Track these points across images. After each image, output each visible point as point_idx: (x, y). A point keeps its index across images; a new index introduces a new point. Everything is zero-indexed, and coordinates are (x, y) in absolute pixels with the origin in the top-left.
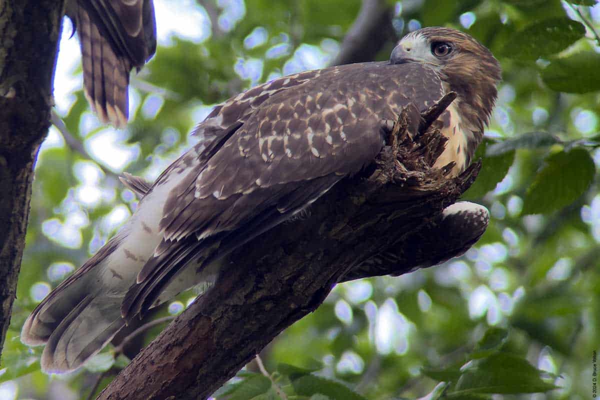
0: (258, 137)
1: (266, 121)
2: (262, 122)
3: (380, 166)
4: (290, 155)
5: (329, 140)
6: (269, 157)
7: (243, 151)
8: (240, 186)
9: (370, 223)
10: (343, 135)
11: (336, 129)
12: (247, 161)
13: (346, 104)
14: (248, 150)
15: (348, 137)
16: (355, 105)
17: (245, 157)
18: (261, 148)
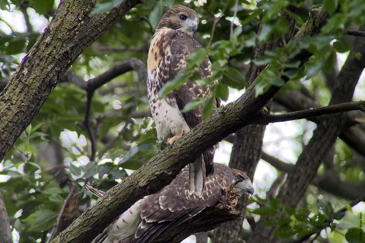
0: (184, 189)
1: (187, 184)
2: (185, 184)
3: (221, 203)
4: (195, 198)
5: (207, 194)
6: (188, 198)
7: (179, 194)
8: (179, 208)
9: (208, 221)
10: (211, 192)
11: (210, 190)
12: (181, 198)
13: (212, 180)
14: (181, 194)
15: (213, 193)
16: (215, 181)
17: (180, 196)
18: (186, 194)
